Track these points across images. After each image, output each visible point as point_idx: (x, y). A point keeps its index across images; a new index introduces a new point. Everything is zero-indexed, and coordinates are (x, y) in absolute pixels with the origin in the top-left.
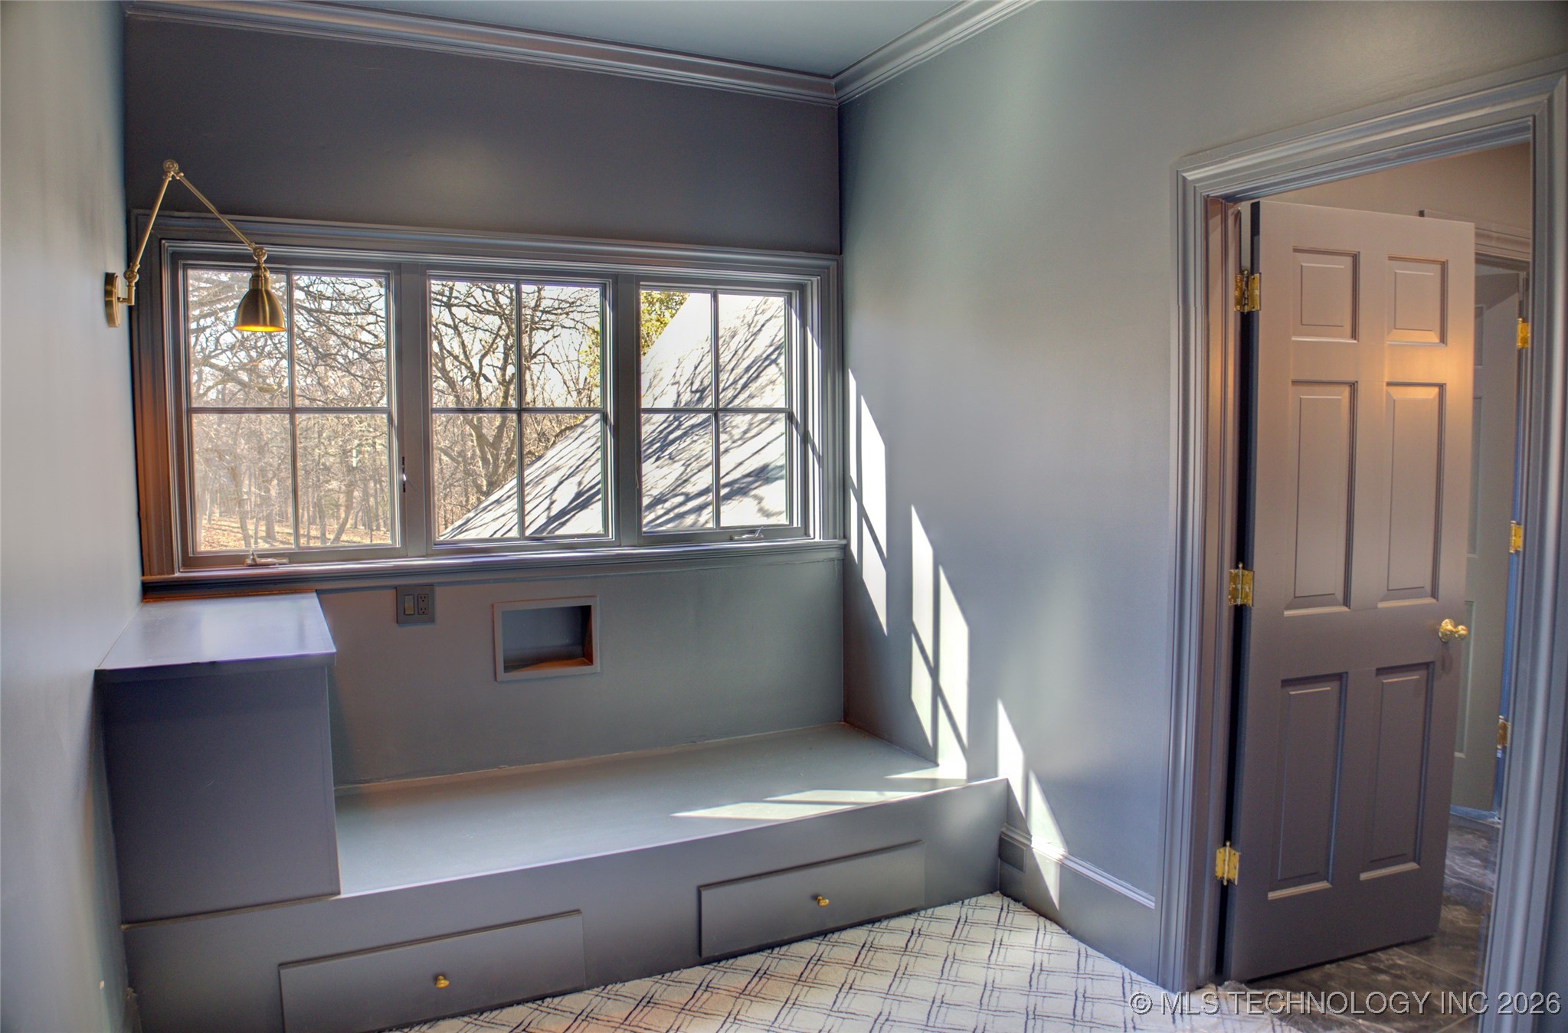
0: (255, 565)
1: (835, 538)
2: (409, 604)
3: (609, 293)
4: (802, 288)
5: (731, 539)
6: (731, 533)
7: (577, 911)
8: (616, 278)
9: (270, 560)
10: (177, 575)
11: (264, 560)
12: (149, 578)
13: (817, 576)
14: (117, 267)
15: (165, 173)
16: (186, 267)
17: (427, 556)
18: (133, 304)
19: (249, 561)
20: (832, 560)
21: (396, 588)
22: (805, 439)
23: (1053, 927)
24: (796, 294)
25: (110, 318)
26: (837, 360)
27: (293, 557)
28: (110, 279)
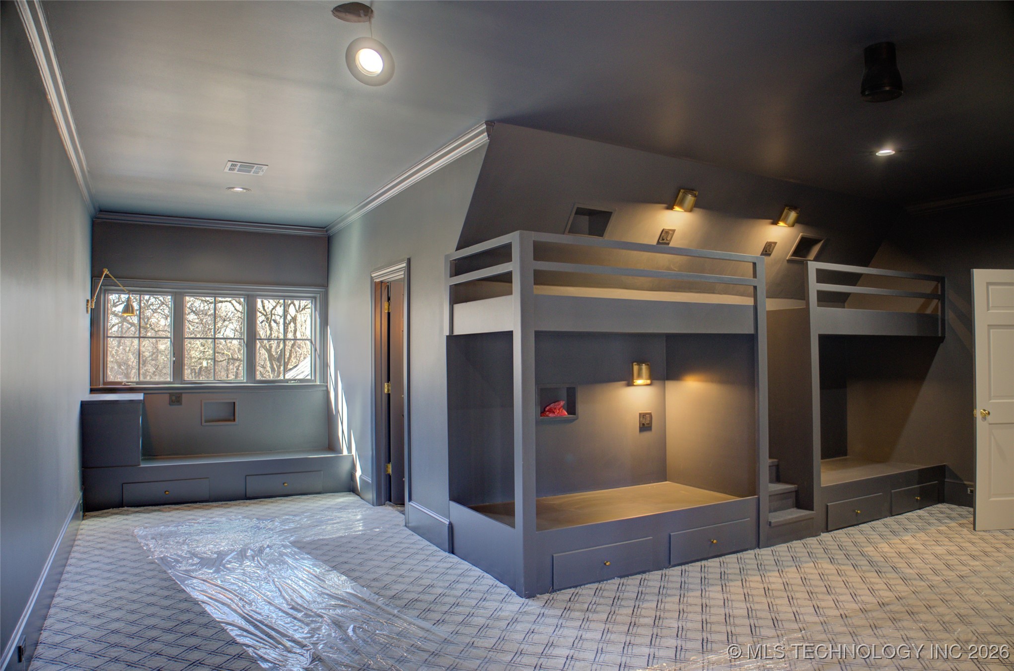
0: (125, 385)
1: (324, 383)
2: (174, 398)
3: (246, 301)
4: (315, 298)
5: (288, 383)
6: (287, 381)
7: (208, 478)
8: (248, 296)
9: (130, 384)
10: (101, 386)
11: (128, 384)
12: (93, 387)
13: (318, 396)
14: (89, 298)
15: (103, 272)
16: (108, 293)
17: (181, 384)
18: (94, 307)
19: (123, 384)
20: (323, 391)
21: (169, 393)
22: (316, 350)
23: (359, 497)
24: (314, 300)
25: (87, 311)
26: (325, 322)
27: (137, 383)
28: (88, 301)
